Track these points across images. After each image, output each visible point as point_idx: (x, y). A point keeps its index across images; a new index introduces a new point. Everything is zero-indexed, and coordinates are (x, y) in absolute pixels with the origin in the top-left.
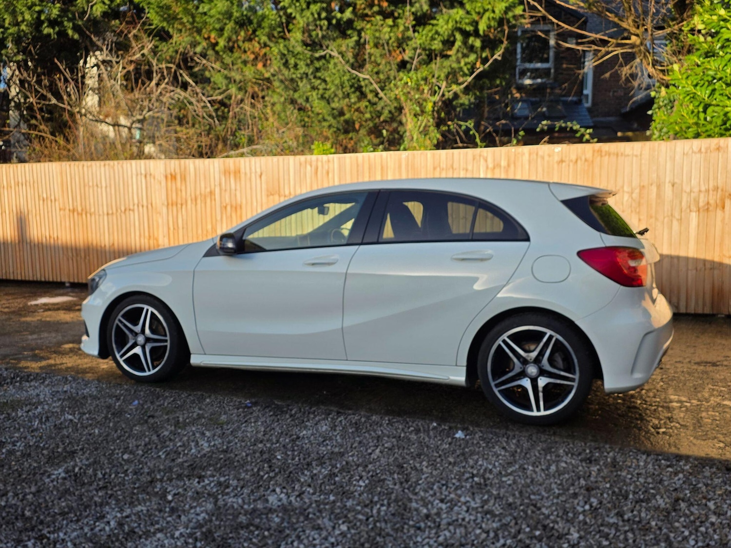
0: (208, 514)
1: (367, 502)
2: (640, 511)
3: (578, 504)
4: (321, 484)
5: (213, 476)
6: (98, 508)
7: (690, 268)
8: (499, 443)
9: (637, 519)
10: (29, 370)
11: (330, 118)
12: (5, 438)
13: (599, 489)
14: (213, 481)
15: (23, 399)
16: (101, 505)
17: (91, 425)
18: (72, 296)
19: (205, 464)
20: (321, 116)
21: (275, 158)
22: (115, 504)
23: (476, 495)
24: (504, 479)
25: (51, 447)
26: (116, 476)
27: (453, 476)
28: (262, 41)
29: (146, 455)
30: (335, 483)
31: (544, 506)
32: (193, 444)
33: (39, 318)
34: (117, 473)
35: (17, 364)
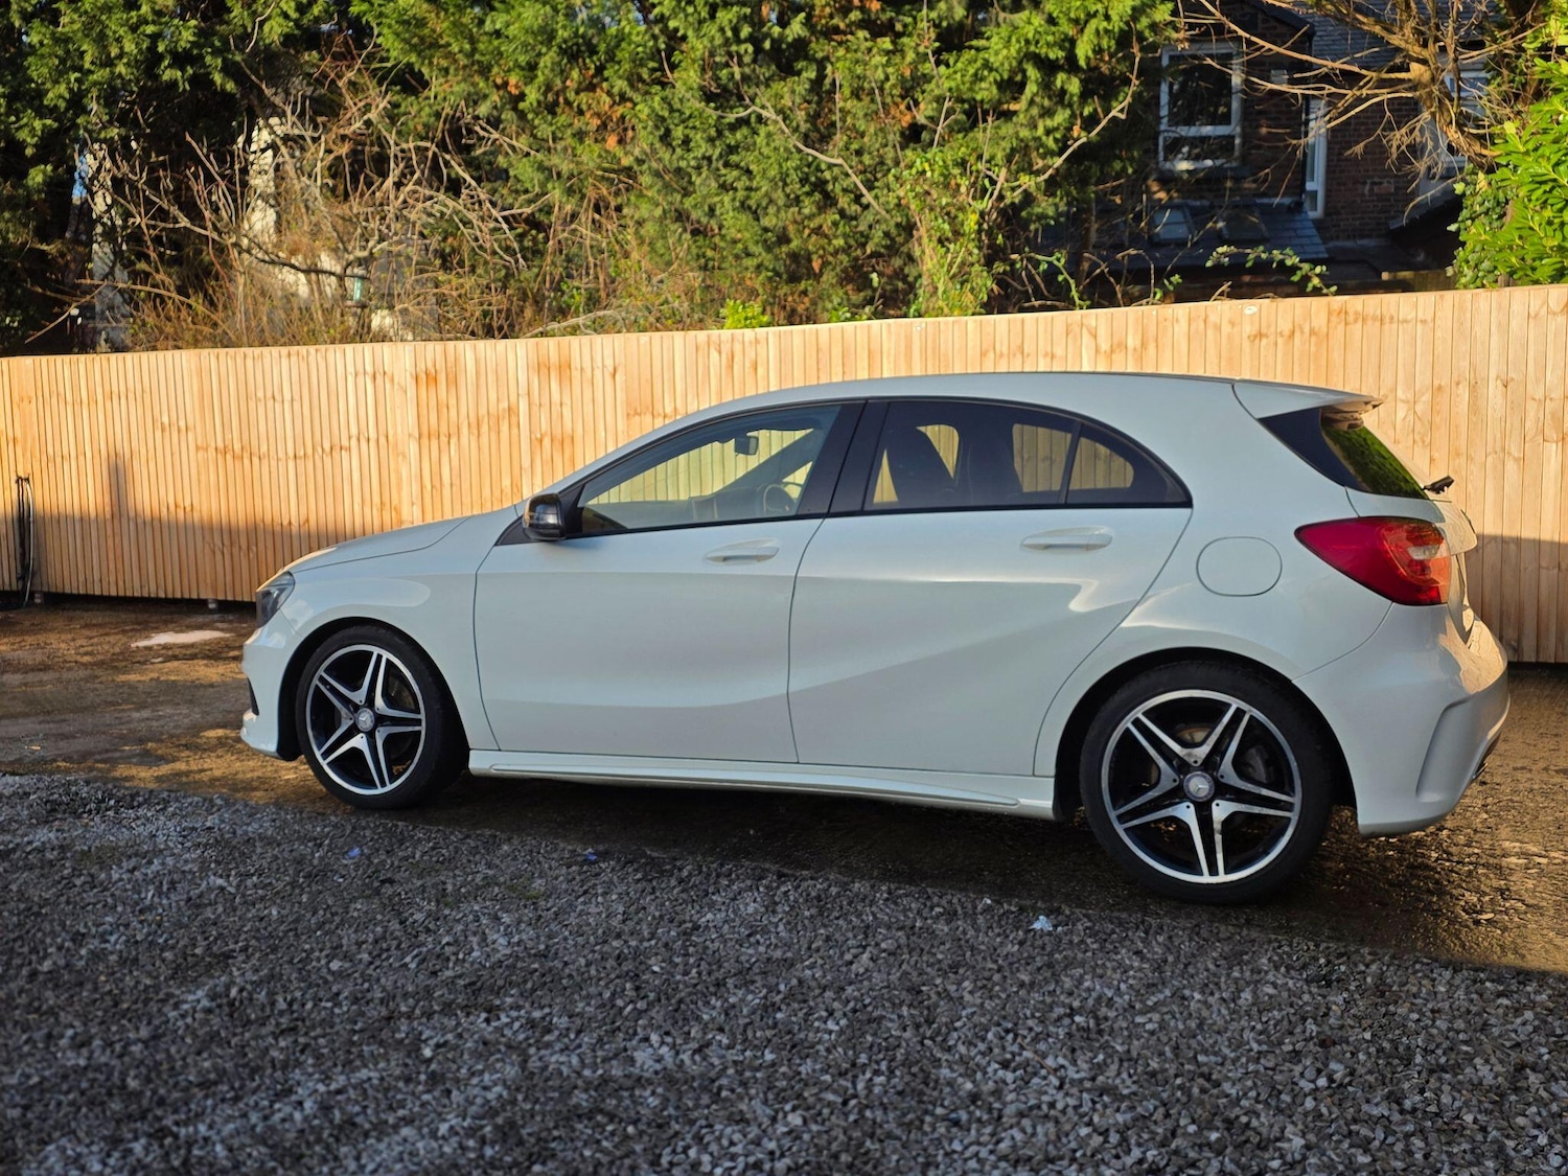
0: (508, 1088)
1: (845, 1066)
2: (1438, 1092)
3: (1302, 1075)
4: (746, 1026)
5: (519, 1008)
6: (278, 1074)
7: (1544, 564)
8: (1128, 943)
9: (1433, 1109)
10: (136, 783)
11: (756, 249)
12: (86, 925)
13: (1348, 1043)
14: (517, 1019)
15: (122, 844)
16: (285, 1066)
17: (262, 899)
18: (222, 630)
19: (500, 983)
20: (740, 246)
21: (644, 337)
22: (313, 1066)
23: (1079, 1052)
24: (1139, 1019)
25: (181, 943)
26: (315, 1005)
27: (1028, 1013)
28: (615, 90)
29: (378, 963)
30: (775, 1025)
31: (1228, 1078)
32: (475, 940)
33: (155, 675)
34: (317, 1000)
35: (109, 771)
